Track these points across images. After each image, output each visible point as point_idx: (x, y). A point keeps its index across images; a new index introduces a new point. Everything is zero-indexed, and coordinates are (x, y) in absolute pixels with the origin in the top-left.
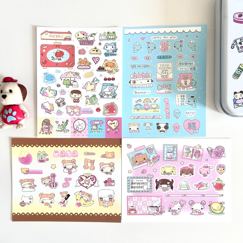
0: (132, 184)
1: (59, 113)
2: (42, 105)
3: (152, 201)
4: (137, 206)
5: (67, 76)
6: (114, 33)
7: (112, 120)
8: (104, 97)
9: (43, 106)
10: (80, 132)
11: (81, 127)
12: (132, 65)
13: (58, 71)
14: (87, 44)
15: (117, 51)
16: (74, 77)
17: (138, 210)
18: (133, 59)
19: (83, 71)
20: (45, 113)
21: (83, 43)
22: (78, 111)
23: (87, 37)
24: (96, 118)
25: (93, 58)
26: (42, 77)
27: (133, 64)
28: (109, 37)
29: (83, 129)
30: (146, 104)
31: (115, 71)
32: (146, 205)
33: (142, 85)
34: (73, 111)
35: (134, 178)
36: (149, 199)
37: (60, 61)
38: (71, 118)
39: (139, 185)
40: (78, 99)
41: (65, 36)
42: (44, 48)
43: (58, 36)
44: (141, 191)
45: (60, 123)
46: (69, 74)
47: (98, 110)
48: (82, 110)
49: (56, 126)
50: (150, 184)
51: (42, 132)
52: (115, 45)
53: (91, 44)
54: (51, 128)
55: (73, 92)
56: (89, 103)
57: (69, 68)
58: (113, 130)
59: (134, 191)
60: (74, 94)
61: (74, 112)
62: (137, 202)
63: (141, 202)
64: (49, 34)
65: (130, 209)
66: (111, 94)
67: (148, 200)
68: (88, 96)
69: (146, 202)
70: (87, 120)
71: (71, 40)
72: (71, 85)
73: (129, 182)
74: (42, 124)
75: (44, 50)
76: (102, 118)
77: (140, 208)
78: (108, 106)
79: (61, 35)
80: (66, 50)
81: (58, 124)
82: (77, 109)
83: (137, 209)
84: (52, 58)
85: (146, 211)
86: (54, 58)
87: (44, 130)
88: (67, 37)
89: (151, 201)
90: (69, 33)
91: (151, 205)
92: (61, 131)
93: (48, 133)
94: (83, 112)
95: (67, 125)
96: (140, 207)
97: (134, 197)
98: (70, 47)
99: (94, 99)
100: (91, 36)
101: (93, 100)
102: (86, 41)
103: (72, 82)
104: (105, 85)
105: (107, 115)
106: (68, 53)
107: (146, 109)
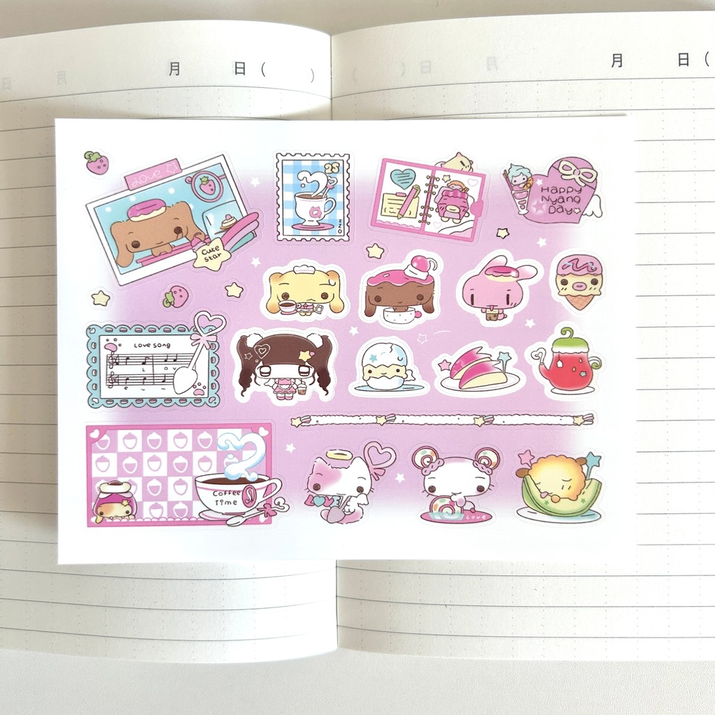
0: (114, 361)
3: (218, 452)
4: (138, 481)
17: (146, 497)
32: (189, 472)
35: (124, 330)
36: (205, 442)
39: (148, 369)
44: (159, 401)
50: (211, 360)
59: (125, 400)
62: (138, 456)
63: (163, 456)
65: (102, 496)
67: (196, 447)
69: (188, 456)
73: (95, 352)
77: (154, 489)
83: (138, 497)
85: (189, 504)
89: (215, 450)
91: (213, 471)
96: (154, 483)
97: (121, 434)
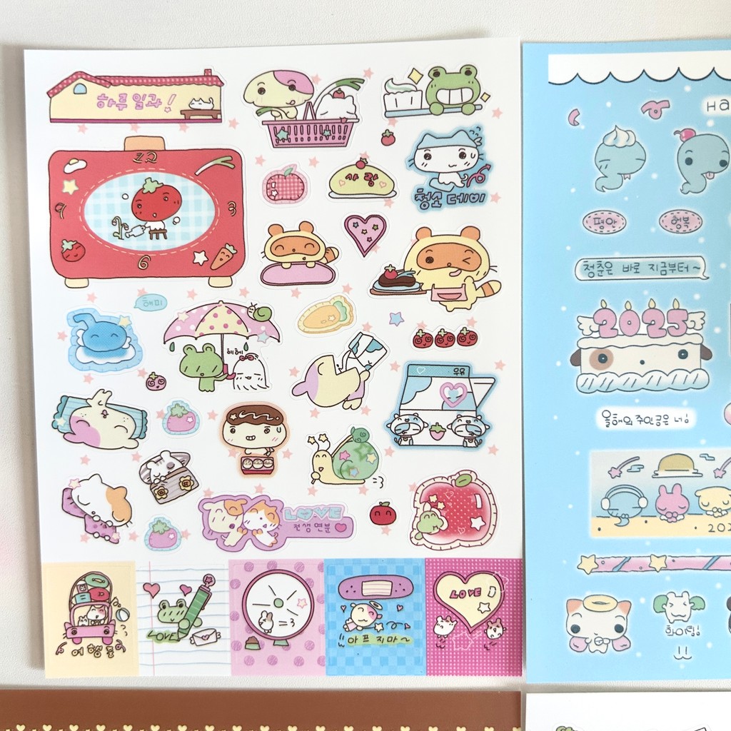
1: (163, 537)
2: (67, 494)
5: (204, 328)
6: (468, 73)
7: (465, 570)
8: (417, 440)
9: (69, 502)
10: (284, 643)
11: (287, 617)
12: (591, 262)
13: (149, 299)
14: (313, 141)
15: (491, 176)
16: (241, 328)
18: (597, 227)
19: (296, 294)
20: (84, 539)
21: (292, 137)
22: (266, 521)
23: (313, 101)
24: (374, 561)
25: (352, 223)
26: (62, 336)
27: (593, 255)
28: (443, 97)
29: (300, 623)
30: (669, 484)
31: (480, 292)
33: (649, 375)
34: (238, 524)
37: (162, 244)
38: (227, 567)
40: (268, 458)
41: (184, 96)
42: (69, 169)
43: (148, 99)
45: (171, 594)
46: (216, 316)
47: (383, 515)
48: (289, 517)
49: (146, 612)
51: (70, 647)
52: (478, 141)
53: (336, 140)
54: (118, 624)
55: (241, 416)
56: (328, 475)
57: (214, 281)
58: (471, 630)
60: (245, 429)
61: (242, 527)
64: (95, 89)
66: (457, 424)
68: (323, 438)
70: (322, 575)
71: (220, 121)
72: (227, 374)
74: (70, 602)
75: (66, 183)
76: (408, 561)
78: (437, 490)
79: (163, 92)
80: (196, 178)
81: (158, 599)
82: (262, 513)
84: (116, 229)
86: (125, 226)
87: (80, 632)
88: (196, 106)
90: (209, 78)
92: (175, 637)
93: (104, 652)
94: (297, 527)
95: (205, 603)
98: (219, 161)
99: (357, 450)
100: (339, 94)
101: (354, 457)
102: (308, 125)
103: (230, 360)
104: (418, 371)
105: (434, 547)
106: (205, 197)
107: (669, 515)
